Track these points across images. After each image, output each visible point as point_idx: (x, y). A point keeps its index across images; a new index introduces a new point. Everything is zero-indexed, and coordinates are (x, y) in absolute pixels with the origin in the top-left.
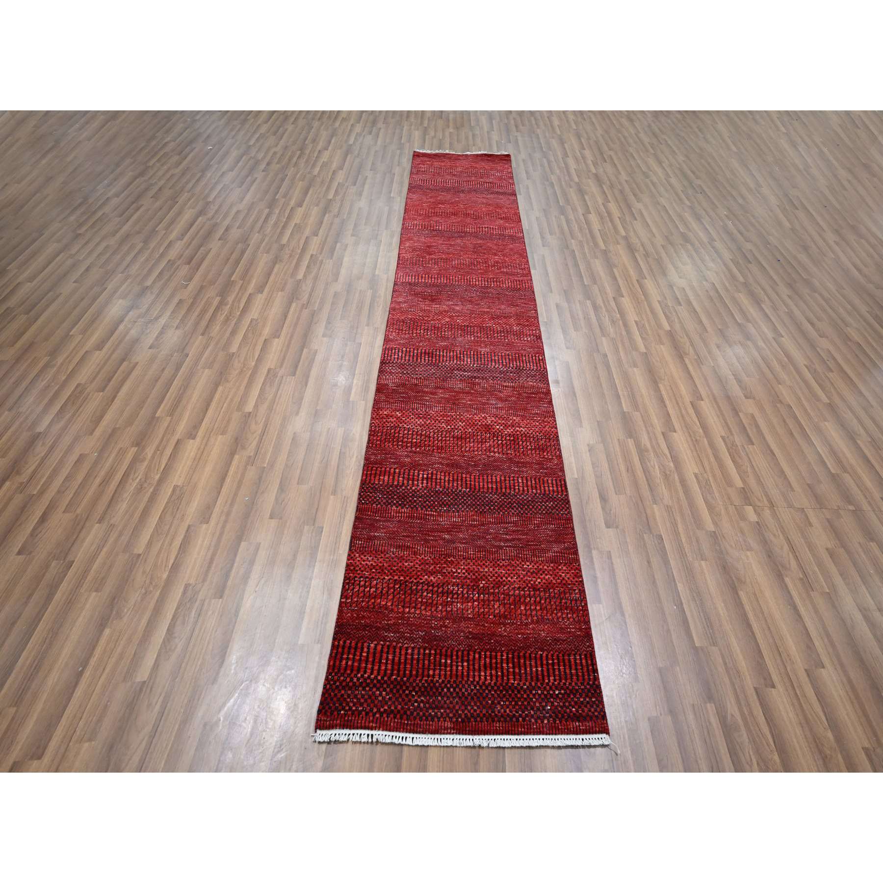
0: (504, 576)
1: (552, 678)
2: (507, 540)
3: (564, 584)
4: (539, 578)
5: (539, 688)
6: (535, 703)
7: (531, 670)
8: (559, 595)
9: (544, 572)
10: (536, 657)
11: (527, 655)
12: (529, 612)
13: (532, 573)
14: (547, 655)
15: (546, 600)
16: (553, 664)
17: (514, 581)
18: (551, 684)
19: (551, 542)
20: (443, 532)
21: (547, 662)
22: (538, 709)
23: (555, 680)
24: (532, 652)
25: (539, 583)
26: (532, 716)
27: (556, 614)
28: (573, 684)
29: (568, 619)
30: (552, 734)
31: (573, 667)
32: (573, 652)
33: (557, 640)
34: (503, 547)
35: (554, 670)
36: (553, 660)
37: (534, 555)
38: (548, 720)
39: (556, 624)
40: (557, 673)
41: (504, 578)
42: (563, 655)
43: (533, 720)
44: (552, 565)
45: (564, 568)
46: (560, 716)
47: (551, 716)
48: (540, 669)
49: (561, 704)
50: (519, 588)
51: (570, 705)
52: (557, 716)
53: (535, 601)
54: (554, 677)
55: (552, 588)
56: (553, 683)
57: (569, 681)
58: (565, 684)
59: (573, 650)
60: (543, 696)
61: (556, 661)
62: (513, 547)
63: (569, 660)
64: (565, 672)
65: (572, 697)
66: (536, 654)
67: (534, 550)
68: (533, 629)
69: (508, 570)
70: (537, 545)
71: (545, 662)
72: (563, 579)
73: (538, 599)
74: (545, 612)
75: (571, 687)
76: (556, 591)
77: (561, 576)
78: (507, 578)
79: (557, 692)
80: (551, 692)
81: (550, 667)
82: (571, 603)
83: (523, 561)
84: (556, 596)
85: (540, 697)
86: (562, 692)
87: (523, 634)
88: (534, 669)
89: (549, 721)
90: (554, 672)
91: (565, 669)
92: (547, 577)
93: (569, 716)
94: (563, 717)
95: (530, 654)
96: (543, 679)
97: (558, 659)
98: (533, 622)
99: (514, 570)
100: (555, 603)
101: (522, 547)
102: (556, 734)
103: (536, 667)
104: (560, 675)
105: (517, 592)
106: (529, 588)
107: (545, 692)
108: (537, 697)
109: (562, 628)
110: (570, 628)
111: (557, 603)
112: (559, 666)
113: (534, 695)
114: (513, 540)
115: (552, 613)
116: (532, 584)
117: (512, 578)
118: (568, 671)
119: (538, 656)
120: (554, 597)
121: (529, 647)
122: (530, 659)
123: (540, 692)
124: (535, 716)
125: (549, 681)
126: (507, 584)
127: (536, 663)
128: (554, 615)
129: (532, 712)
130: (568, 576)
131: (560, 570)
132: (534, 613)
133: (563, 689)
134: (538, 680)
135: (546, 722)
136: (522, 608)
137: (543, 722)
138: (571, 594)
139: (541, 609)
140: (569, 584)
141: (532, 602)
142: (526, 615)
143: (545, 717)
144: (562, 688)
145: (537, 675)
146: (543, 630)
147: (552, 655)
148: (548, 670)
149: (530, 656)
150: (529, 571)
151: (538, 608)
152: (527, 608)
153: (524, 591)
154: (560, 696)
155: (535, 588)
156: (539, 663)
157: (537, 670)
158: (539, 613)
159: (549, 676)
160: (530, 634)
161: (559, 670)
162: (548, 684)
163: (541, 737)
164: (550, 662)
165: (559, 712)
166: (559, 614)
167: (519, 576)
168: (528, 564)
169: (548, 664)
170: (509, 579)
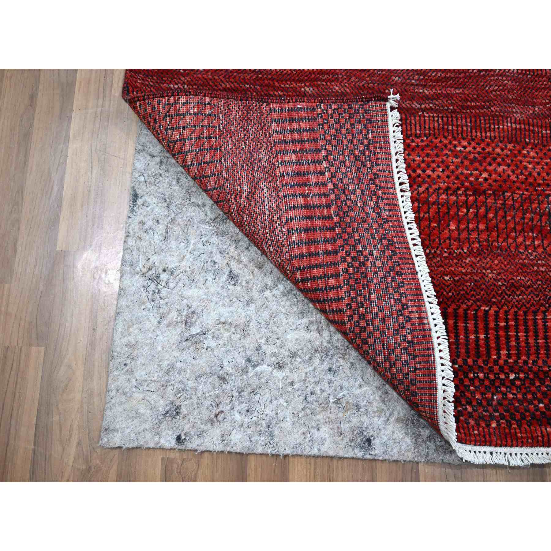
0: (419, 167)
1: (504, 352)
2: (424, 98)
3: (530, 184)
4: (486, 170)
5: (481, 369)
6: (473, 393)
7: (467, 337)
8: (522, 205)
9: (494, 159)
10: (476, 317)
11: (461, 311)
12: (464, 235)
13: (472, 161)
14: (497, 313)
15: (497, 212)
16: (507, 328)
17: (439, 177)
18: (501, 362)
19: (511, 101)
20: (300, 81)
21: (497, 325)
22: (480, 404)
23: (509, 356)
24: (468, 308)
25: (486, 179)
26: (470, 415)
27: (515, 239)
28: (540, 362)
29: (535, 249)
30: (506, 446)
31: (541, 333)
32: (542, 308)
33: (514, 287)
34: (417, 111)
35: (508, 338)
36: (507, 321)
37: (476, 127)
38: (498, 422)
39: (513, 257)
40: (513, 343)
41: (419, 171)
42: (525, 313)
43: (472, 422)
44: (510, 146)
45: (532, 154)
46: (518, 416)
47: (502, 417)
48: (482, 336)
49: (520, 396)
50: (448, 188)
51: (535, 399)
52: (513, 417)
53: (476, 215)
54: (508, 350)
55: (509, 189)
56: (506, 361)
57: (533, 357)
58: (526, 362)
59: (542, 305)
60: (487, 383)
61: (512, 323)
62: (436, 111)
63: (535, 321)
64: (527, 343)
65: (537, 384)
66: (476, 311)
67: (477, 116)
68: (473, 265)
69: (428, 155)
70: (483, 108)
71: (492, 325)
72: (530, 174)
73: (482, 210)
74: (495, 234)
75: (535, 368)
76: (516, 196)
77: (526, 168)
78: (424, 171)
79: (512, 377)
80: (502, 376)
81: (501, 333)
82: (540, 220)
83: (455, 139)
84: (517, 205)
85: (482, 385)
86: (522, 376)
87: (452, 274)
88: (472, 337)
89: (499, 425)
90: (508, 342)
91: (527, 336)
92: (500, 169)
93: (533, 417)
94: (523, 417)
95: (466, 310)
96: (489, 355)
97: (516, 320)
98: (471, 253)
99: (437, 156)
100: (513, 218)
101: (454, 111)
102: (512, 446)
103: (476, 332)
104: (518, 348)
105: (444, 197)
106: (467, 189)
107: (492, 377)
108: (477, 384)
109: (523, 265)
110: (539, 266)
111: (517, 219)
112: (517, 331)
113: (472, 380)
114: (437, 97)
115: (508, 236)
116: (471, 182)
117: (433, 171)
118: (531, 341)
119: (480, 314)
120: (512, 207)
121: (465, 297)
122: (466, 319)
123: (481, 375)
124: (475, 415)
125: (499, 357)
126: (424, 182)
127: (476, 326)
128: (510, 241)
129: (469, 409)
130: (539, 168)
131: (525, 156)
132: (474, 235)
133: (523, 372)
134: (478, 355)
135: (494, 425)
136: (453, 227)
137: (489, 426)
138: (541, 203)
139: (487, 229)
140: (539, 185)
141: (471, 216)
142: (458, 240)
143: (491, 417)
144: (521, 370)
145: (478, 346)
146: (490, 268)
147: (507, 313)
148: (497, 338)
149: (466, 314)
150: (466, 158)
151: (482, 227)
152: (462, 227)
153: (457, 195)
154: (518, 383)
155: (477, 191)
156: (481, 325)
157: (477, 339)
158: (484, 236)
159: (498, 349)
160: (466, 274)
161: (517, 338)
162: (496, 362)
163: (488, 449)
164: (502, 324)
165: (517, 410)
166: (520, 239)
167: (447, 167)
168: (465, 143)
169: (497, 328)
170: (429, 172)
